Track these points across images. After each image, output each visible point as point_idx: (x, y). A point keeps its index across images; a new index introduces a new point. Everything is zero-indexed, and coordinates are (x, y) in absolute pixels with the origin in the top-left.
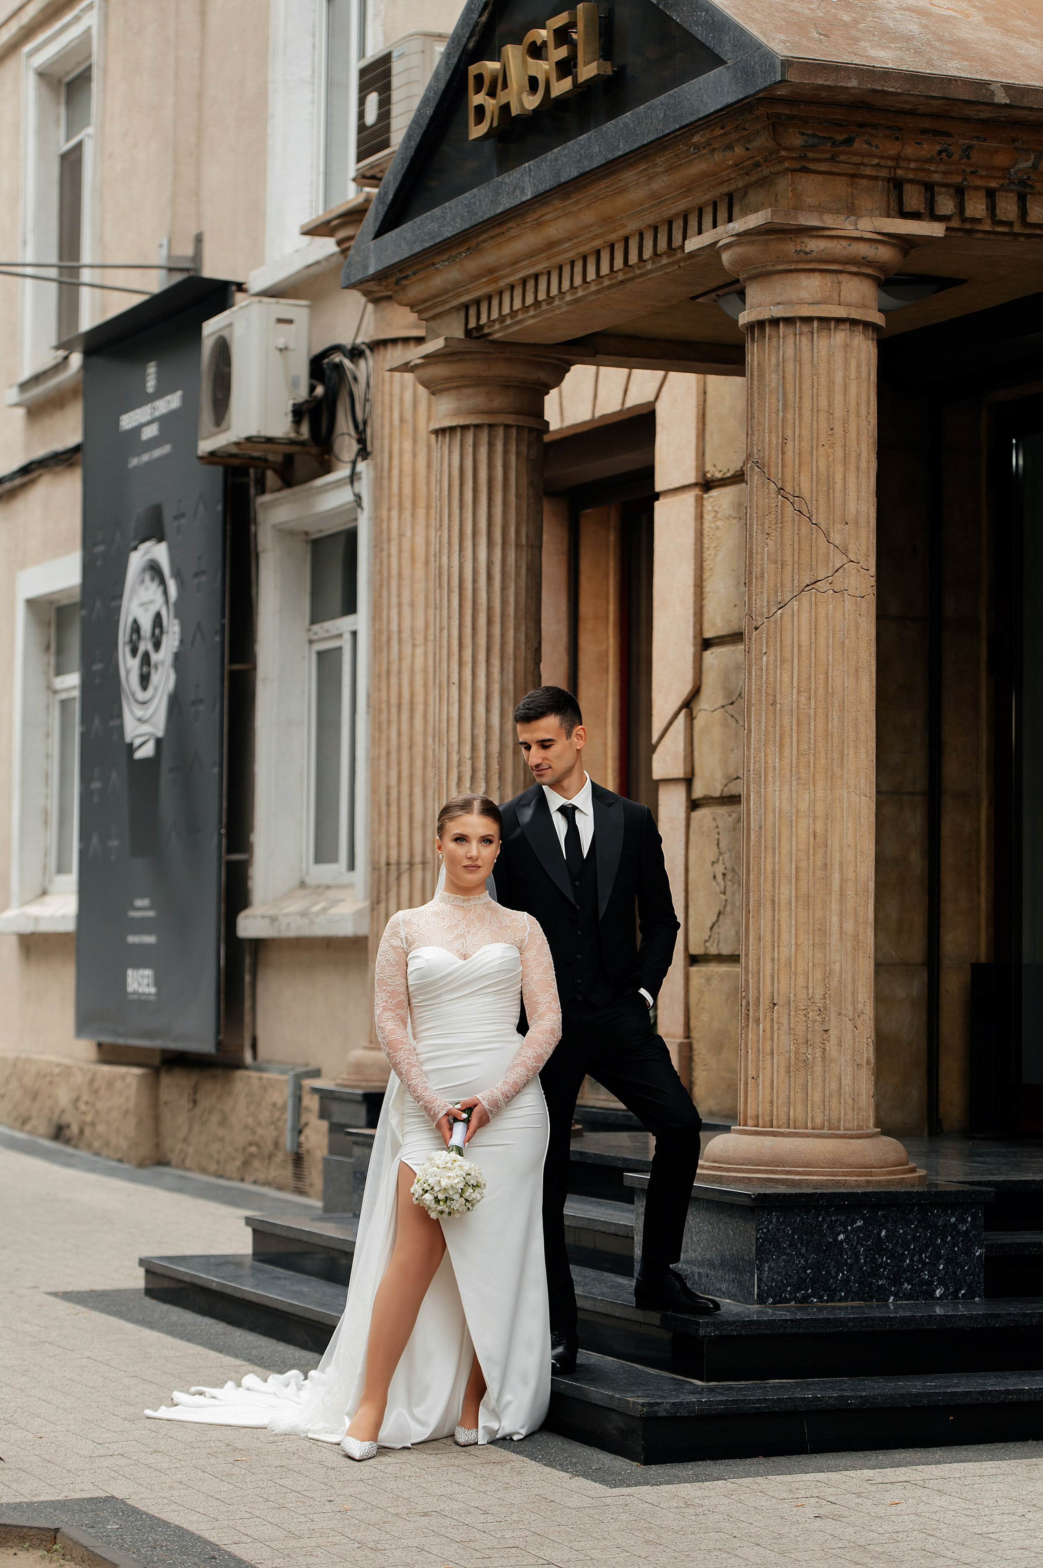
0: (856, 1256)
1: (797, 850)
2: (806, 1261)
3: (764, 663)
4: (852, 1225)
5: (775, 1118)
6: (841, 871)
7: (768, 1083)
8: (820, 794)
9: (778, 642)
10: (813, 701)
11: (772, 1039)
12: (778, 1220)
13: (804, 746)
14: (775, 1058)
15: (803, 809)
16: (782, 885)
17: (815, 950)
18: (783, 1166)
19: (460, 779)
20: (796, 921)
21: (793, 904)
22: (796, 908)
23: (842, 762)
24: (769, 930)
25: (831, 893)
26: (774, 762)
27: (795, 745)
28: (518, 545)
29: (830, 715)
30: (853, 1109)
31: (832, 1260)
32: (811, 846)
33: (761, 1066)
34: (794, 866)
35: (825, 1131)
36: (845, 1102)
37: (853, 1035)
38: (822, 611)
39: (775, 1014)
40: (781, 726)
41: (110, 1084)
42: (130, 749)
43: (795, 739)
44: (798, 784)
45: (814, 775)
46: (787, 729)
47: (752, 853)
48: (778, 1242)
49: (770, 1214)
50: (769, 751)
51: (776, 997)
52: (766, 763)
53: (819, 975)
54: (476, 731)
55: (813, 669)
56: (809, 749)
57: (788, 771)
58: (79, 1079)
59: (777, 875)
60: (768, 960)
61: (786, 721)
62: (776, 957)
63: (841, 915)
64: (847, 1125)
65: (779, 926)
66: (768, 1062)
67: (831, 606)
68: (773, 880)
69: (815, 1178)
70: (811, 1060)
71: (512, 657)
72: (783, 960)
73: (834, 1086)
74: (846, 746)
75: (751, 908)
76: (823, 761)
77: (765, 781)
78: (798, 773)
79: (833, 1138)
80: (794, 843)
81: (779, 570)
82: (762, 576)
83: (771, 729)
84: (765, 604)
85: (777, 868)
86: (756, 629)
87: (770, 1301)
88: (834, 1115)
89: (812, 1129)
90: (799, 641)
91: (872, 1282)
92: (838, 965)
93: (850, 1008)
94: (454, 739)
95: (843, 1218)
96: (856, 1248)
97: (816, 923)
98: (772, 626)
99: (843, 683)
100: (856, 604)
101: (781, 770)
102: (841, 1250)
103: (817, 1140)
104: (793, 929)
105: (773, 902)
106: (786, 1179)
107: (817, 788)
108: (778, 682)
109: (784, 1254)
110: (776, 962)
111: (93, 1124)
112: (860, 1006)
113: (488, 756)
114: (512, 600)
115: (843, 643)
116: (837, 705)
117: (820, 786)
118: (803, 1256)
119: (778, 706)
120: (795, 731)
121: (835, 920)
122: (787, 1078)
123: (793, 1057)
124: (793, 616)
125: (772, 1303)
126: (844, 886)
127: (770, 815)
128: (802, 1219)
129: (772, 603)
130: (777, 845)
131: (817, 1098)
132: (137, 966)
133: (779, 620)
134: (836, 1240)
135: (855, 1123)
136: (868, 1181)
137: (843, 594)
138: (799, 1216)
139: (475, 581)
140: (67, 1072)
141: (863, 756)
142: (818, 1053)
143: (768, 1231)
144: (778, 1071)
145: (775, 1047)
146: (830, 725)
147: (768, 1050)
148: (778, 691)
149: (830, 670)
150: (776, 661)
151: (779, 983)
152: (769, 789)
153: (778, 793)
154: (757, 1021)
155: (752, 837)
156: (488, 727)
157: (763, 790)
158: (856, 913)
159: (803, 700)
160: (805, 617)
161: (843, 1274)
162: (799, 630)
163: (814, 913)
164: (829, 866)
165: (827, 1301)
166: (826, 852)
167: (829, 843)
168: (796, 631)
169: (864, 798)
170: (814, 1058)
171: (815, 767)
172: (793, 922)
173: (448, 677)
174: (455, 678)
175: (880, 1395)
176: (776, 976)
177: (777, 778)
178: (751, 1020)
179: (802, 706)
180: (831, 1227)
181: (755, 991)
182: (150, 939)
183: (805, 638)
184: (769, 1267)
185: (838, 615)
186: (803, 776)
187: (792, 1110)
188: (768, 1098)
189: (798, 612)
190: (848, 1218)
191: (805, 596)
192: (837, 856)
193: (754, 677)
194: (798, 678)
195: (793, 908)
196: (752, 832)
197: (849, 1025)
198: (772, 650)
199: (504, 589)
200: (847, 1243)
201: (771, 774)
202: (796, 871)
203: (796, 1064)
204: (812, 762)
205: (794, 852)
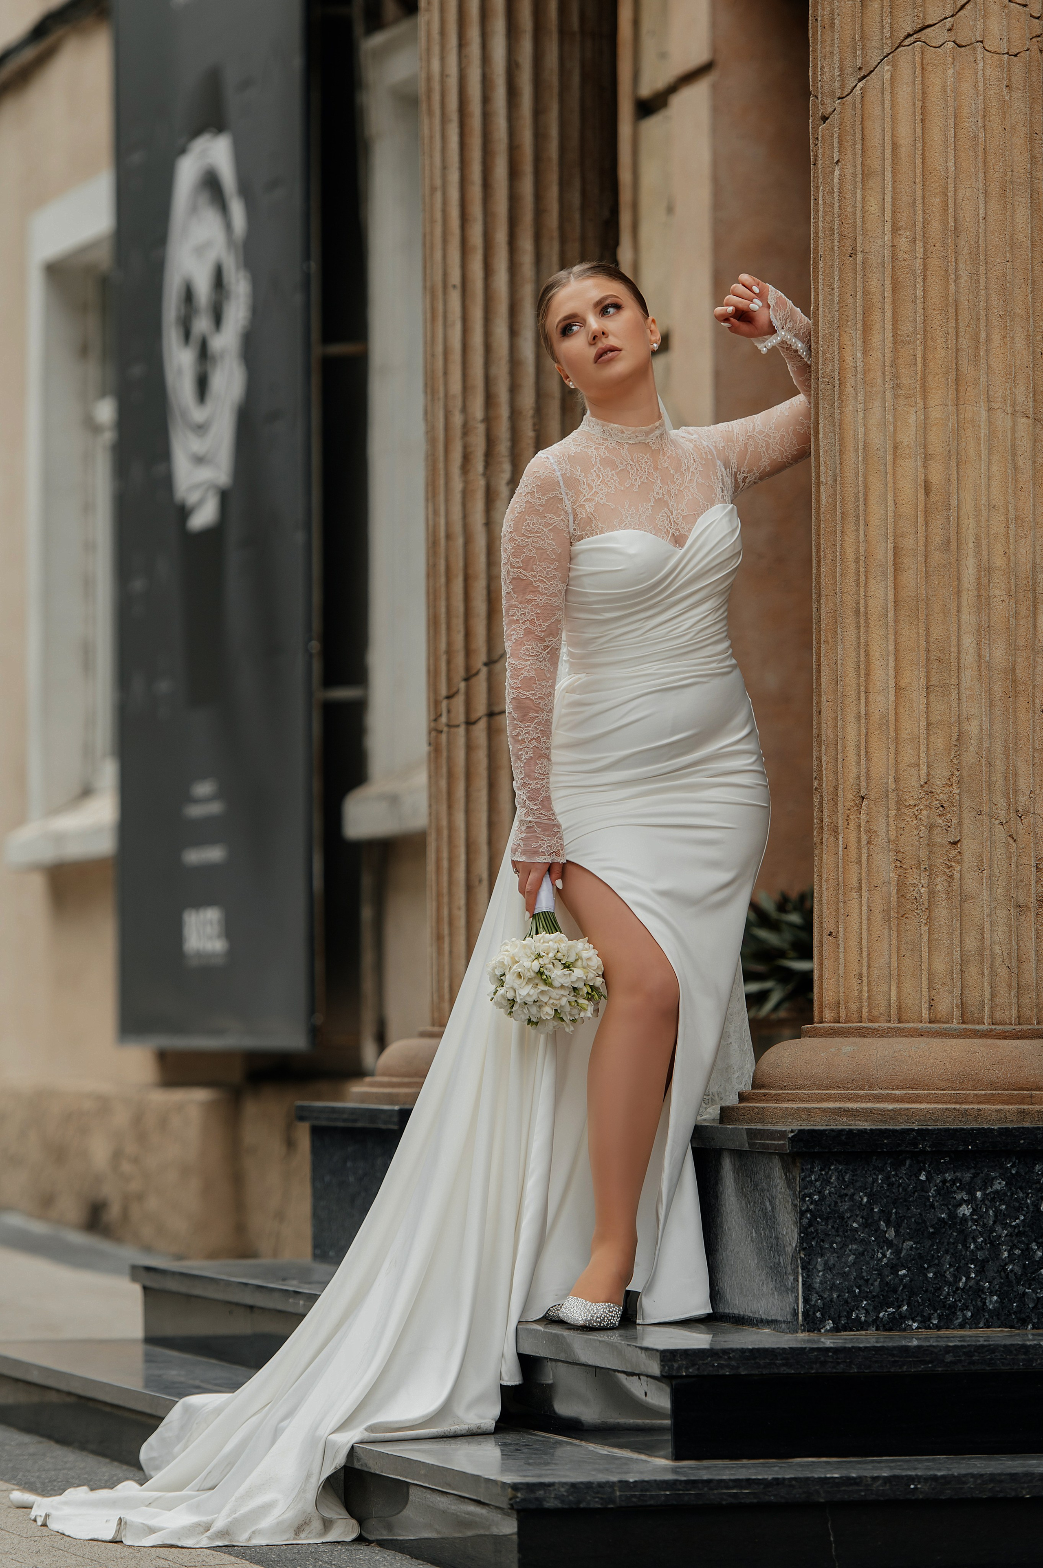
0: (994, 1245)
1: (896, 515)
2: (897, 1252)
3: (836, 180)
4: (983, 1189)
5: (865, 1004)
6: (978, 553)
7: (853, 943)
8: (936, 413)
9: (859, 141)
10: (919, 244)
11: (859, 862)
12: (839, 1179)
13: (906, 328)
14: (865, 894)
15: (905, 443)
16: (872, 582)
17: (932, 697)
18: (870, 1088)
19: (466, 458)
20: (896, 645)
21: (891, 615)
22: (896, 621)
23: (977, 356)
24: (850, 664)
25: (958, 593)
26: (855, 359)
27: (889, 326)
28: (563, 32)
29: (951, 269)
30: (1009, 987)
31: (947, 1252)
32: (921, 507)
33: (842, 911)
34: (890, 546)
35: (955, 1025)
36: (993, 973)
37: (1008, 850)
38: (935, 81)
39: (863, 817)
40: (866, 293)
41: (163, 1123)
42: (184, 512)
43: (889, 314)
44: (896, 397)
45: (924, 378)
46: (876, 299)
47: (822, 526)
48: (843, 1218)
49: (825, 1166)
50: (846, 340)
51: (863, 784)
52: (842, 361)
53: (939, 742)
54: (494, 371)
55: (919, 186)
56: (915, 332)
57: (879, 373)
58: (121, 1118)
59: (862, 563)
60: (851, 718)
61: (874, 283)
62: (863, 713)
63: (983, 632)
64: (998, 1015)
65: (867, 655)
66: (855, 903)
67: (951, 71)
68: (857, 573)
69: (923, 1106)
70: (926, 896)
71: (556, 234)
72: (875, 717)
73: (971, 944)
74: (983, 324)
75: (823, 626)
76: (941, 353)
77: (841, 393)
78: (896, 376)
79: (969, 1037)
80: (890, 503)
81: (859, 9)
82: (832, 25)
83: (850, 300)
84: (837, 73)
85: (862, 550)
86: (825, 119)
87: (829, 1324)
88: (972, 997)
89: (930, 1022)
90: (893, 136)
91: (1024, 1294)
92: (975, 723)
93: (1001, 802)
94: (456, 387)
95: (968, 1176)
96: (992, 1230)
97: (933, 647)
98: (849, 112)
99: (977, 209)
100: (1001, 67)
101: (865, 372)
102: (965, 1237)
103: (936, 1042)
104: (891, 659)
105: (857, 611)
106: (871, 1111)
107: (931, 403)
108: (859, 214)
109: (854, 1240)
110: (863, 721)
111: (140, 1197)
112: (1023, 799)
113: (515, 414)
114: (554, 132)
115: (976, 137)
116: (965, 251)
117: (935, 399)
118: (890, 1244)
119: (860, 256)
120: (888, 300)
121: (968, 641)
122: (886, 931)
123: (894, 892)
124: (883, 93)
125: (831, 1330)
126: (984, 580)
127: (850, 457)
128: (887, 1178)
129: (849, 70)
130: (861, 508)
131: (940, 966)
132: (199, 904)
133: (858, 100)
134: (952, 1215)
135: (1014, 1012)
136: (1023, 1112)
137: (974, 49)
138: (881, 1170)
139: (486, 100)
140: (104, 1105)
141: (1020, 343)
142: (940, 884)
143: (823, 1198)
144: (869, 919)
145: (864, 876)
146: (952, 287)
147: (854, 882)
148: (859, 230)
149: (951, 188)
150: (855, 175)
151: (868, 759)
152: (849, 409)
153: (861, 414)
154: (835, 831)
155: (823, 497)
156: (514, 363)
157: (837, 411)
158: (1008, 629)
159: (903, 243)
160: (904, 92)
161: (968, 1278)
162: (893, 117)
163: (927, 630)
164: (954, 544)
165: (938, 1327)
166: (948, 517)
167: (954, 502)
168: (888, 119)
169: (1024, 420)
170: (932, 893)
171: (925, 365)
172: (891, 647)
173: (445, 275)
174: (455, 277)
175: (973, 1475)
176: (863, 747)
177: (860, 387)
178: (825, 828)
179: (901, 255)
180: (945, 1192)
181: (831, 777)
182: (214, 854)
183: (905, 132)
184: (826, 1263)
185: (966, 87)
186: (905, 381)
187: (894, 988)
188: (854, 967)
189: (892, 84)
190: (975, 1176)
191: (906, 58)
192: (970, 527)
193: (821, 207)
194: (894, 204)
195: (891, 623)
196: (822, 489)
197: (1000, 833)
198: (849, 157)
199: (538, 112)
200: (975, 1221)
201: (850, 382)
202: (895, 555)
203: (900, 905)
204: (919, 355)
205: (890, 520)
